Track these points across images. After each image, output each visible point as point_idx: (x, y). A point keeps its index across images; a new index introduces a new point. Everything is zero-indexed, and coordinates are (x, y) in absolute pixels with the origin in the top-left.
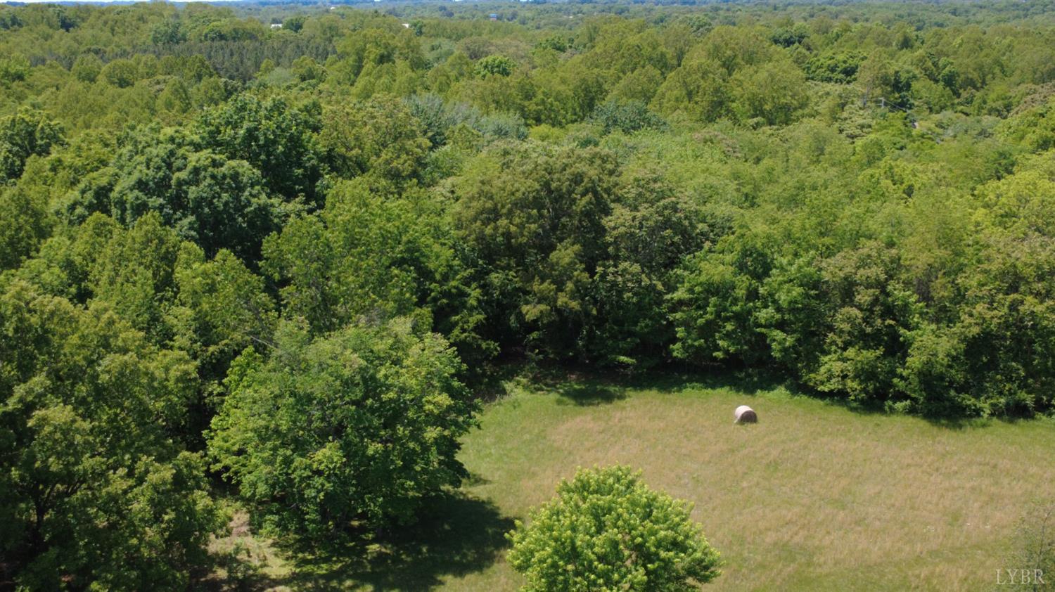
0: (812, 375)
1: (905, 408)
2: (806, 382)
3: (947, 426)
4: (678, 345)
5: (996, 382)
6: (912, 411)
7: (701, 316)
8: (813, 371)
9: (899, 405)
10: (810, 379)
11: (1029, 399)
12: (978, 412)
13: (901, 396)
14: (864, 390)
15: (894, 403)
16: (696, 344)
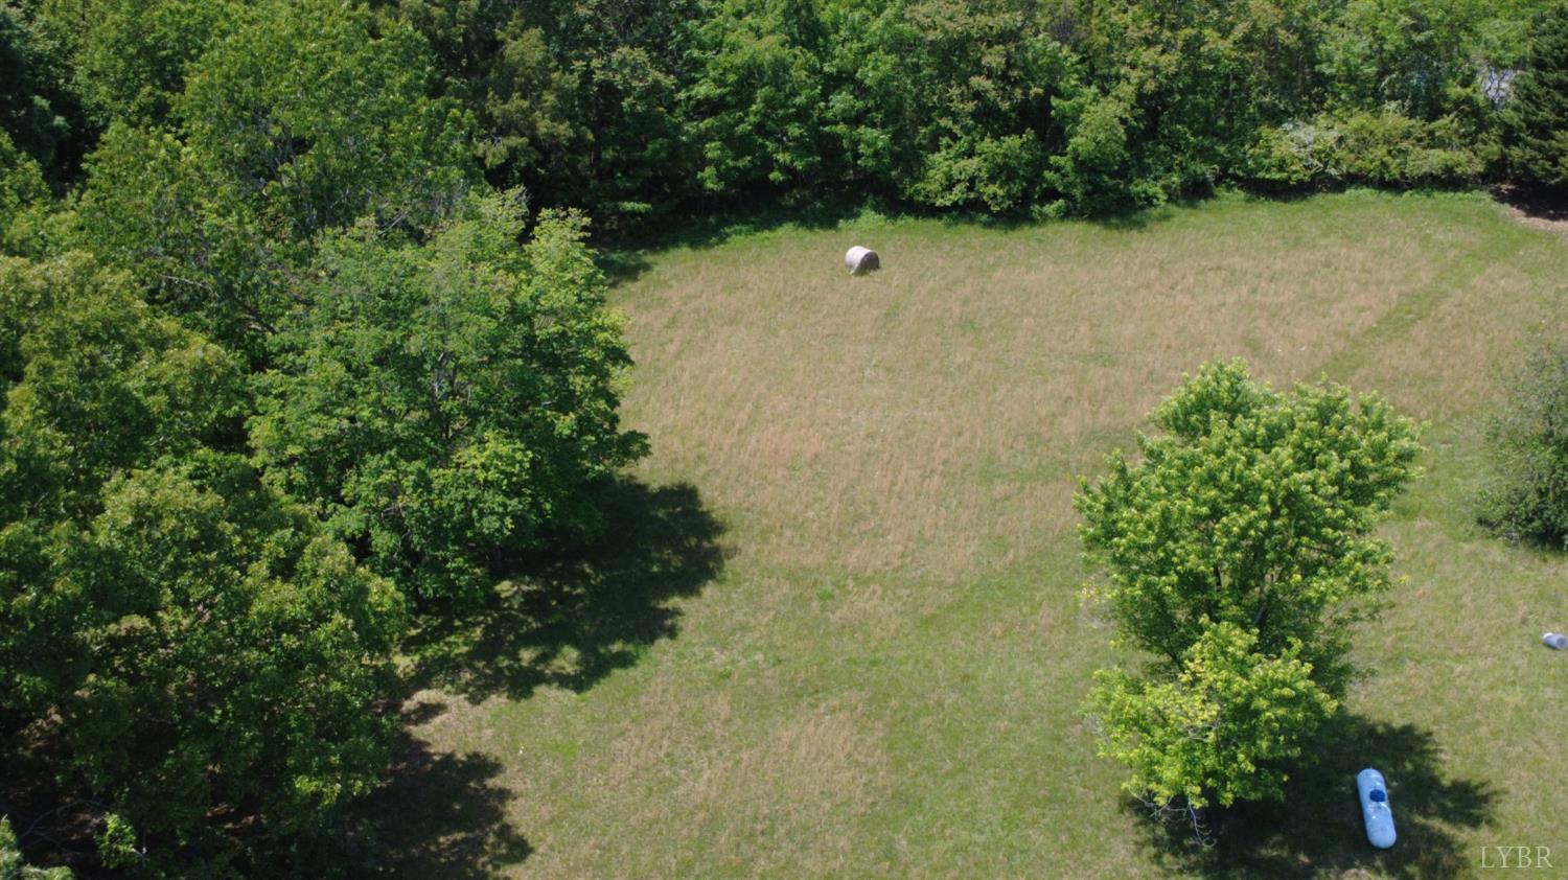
0: (919, 186)
1: (1058, 211)
2: (911, 197)
3: (1117, 228)
4: (709, 171)
5: (1159, 157)
6: (1066, 215)
7: (741, 120)
8: (918, 179)
9: (1050, 209)
10: (917, 192)
11: (1208, 171)
12: (1149, 200)
13: (1051, 195)
14: (1009, 196)
15: (1042, 205)
16: (741, 164)
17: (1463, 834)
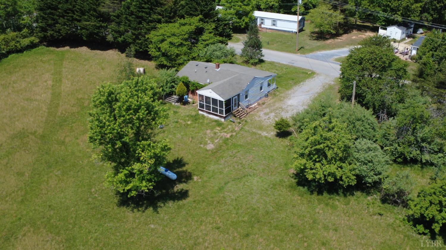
17: (184, 169)
